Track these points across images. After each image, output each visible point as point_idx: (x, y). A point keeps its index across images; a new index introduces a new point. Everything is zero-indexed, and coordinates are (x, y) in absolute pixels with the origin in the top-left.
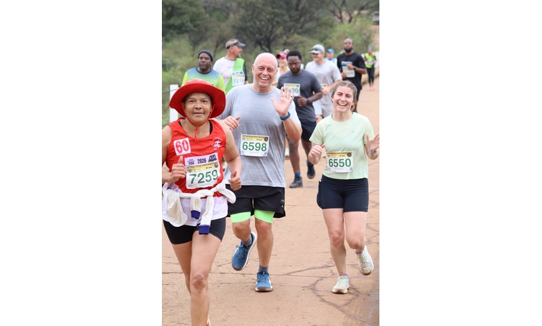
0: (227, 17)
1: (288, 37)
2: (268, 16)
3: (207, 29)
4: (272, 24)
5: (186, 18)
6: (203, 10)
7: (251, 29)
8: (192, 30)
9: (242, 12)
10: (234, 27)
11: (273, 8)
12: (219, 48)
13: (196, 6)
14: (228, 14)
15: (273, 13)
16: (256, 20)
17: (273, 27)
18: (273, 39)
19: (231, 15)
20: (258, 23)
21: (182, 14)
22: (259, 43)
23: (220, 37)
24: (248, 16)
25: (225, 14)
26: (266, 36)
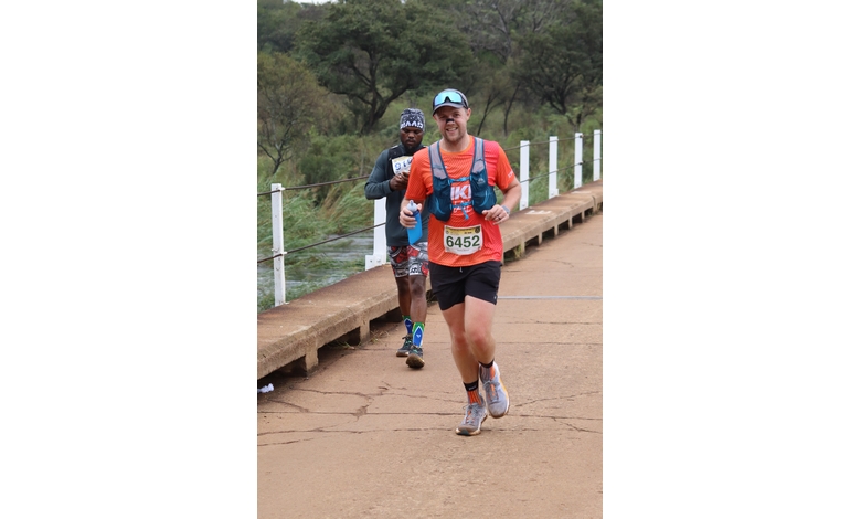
0: (503, 62)
1: (589, 90)
2: (561, 61)
3: (475, 79)
4: (567, 72)
5: (447, 62)
6: (470, 52)
7: (538, 79)
8: (455, 80)
9: (525, 54)
10: (513, 75)
11: (569, 49)
12: (491, 105)
13: (461, 47)
14: (504, 57)
15: (569, 56)
16: (544, 66)
17: (569, 75)
18: (569, 93)
19: (510, 59)
20: (547, 70)
21: (441, 58)
22: (547, 97)
23: (494, 89)
24: (534, 59)
25: (501, 57)
26: (558, 89)
